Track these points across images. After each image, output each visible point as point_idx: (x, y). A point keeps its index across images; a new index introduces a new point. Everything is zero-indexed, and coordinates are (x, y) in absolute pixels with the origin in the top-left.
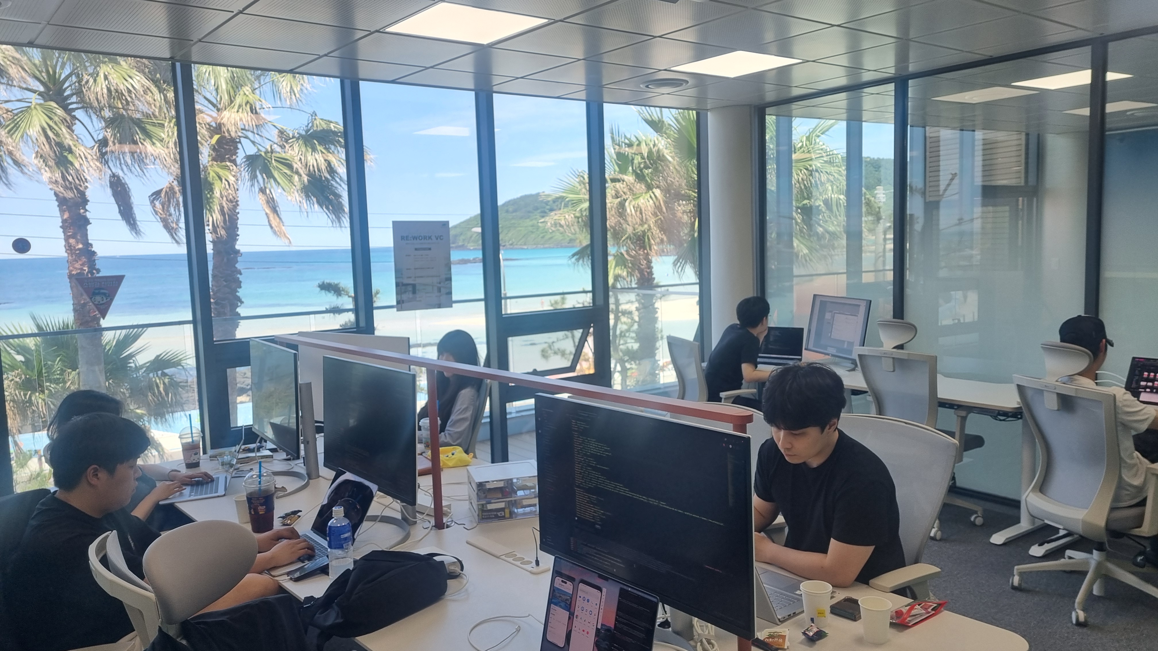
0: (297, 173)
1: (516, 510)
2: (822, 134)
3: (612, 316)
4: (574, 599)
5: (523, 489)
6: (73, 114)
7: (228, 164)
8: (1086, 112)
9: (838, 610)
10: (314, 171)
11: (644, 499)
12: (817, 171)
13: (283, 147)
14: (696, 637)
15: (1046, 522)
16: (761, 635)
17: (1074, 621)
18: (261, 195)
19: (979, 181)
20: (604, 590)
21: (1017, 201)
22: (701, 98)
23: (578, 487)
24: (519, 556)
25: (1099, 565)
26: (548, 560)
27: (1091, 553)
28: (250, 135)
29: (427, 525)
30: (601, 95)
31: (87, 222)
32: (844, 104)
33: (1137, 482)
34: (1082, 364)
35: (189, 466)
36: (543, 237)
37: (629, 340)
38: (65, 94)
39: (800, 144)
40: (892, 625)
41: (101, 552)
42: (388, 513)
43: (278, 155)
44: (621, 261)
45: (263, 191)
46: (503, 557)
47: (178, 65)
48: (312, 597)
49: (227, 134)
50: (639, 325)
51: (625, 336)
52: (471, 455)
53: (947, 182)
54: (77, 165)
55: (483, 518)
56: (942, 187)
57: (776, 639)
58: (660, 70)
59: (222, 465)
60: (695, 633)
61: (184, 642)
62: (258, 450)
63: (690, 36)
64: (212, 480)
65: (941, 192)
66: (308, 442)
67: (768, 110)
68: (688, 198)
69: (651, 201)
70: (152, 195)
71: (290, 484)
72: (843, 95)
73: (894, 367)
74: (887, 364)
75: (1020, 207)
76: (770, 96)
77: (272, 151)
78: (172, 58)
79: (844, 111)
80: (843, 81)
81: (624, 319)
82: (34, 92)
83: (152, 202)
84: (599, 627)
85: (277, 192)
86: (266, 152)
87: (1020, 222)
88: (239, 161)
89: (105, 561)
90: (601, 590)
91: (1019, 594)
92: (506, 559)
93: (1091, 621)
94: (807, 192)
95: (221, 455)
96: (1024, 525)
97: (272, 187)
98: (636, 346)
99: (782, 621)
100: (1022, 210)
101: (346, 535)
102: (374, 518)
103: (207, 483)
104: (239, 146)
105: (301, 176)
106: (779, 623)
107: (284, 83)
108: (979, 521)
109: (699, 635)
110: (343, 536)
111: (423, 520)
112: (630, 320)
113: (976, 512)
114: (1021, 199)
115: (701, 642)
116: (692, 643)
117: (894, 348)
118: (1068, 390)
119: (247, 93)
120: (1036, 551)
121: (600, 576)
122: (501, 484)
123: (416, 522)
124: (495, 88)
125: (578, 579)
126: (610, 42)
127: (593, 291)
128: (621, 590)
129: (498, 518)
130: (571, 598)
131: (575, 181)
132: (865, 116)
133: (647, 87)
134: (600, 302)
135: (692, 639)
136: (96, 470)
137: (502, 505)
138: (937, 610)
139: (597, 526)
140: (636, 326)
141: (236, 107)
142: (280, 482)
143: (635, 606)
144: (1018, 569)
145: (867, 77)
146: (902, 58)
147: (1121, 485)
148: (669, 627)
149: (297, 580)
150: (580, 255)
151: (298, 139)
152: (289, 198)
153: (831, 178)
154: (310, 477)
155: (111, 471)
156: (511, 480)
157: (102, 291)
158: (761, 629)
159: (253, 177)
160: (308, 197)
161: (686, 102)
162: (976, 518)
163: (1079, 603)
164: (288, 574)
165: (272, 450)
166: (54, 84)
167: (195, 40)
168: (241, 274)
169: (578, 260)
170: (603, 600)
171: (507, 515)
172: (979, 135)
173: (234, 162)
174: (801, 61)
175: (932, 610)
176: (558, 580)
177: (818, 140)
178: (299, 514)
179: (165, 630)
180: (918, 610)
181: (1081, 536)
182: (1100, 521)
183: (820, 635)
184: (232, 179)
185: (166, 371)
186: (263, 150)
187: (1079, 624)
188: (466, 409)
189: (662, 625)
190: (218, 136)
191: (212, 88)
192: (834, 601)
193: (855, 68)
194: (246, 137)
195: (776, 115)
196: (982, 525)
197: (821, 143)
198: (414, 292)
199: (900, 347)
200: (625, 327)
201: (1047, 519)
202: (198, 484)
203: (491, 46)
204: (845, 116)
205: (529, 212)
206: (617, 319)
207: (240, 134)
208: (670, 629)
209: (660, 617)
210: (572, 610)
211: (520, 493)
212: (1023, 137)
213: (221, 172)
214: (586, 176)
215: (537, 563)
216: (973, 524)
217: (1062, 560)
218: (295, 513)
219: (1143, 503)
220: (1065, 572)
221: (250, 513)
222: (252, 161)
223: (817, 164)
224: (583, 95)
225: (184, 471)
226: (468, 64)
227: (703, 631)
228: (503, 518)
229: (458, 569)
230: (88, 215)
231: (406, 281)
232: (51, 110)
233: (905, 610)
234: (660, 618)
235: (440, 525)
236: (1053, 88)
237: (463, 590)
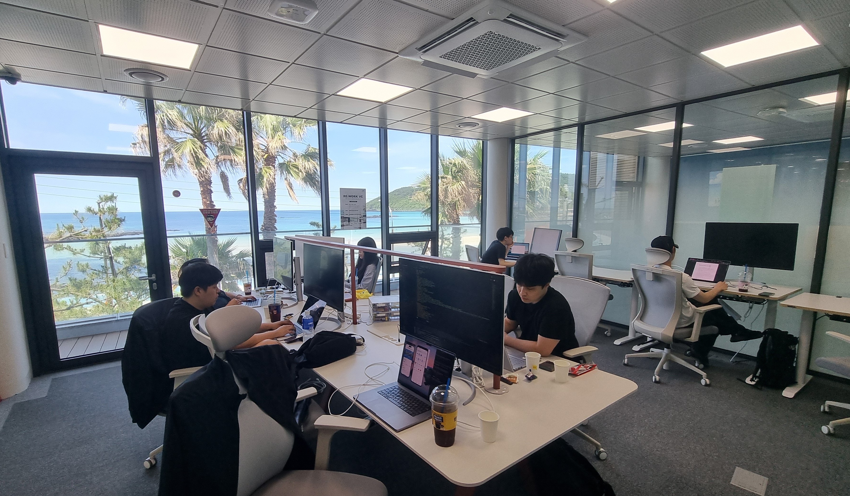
0: (301, 171)
1: (390, 318)
2: (541, 157)
3: (440, 241)
4: (414, 354)
5: (394, 308)
6: (206, 144)
7: (271, 166)
8: (671, 145)
9: (542, 367)
10: (308, 171)
11: (450, 307)
12: (537, 175)
13: (295, 160)
14: (473, 375)
15: (643, 334)
16: (504, 376)
17: (654, 381)
18: (286, 182)
19: (614, 179)
20: (429, 350)
21: (633, 188)
22: (485, 134)
23: (418, 302)
24: (391, 337)
25: (667, 355)
26: (403, 337)
27: (664, 350)
28: (280, 154)
29: (349, 322)
30: (437, 131)
31: (211, 192)
32: (552, 138)
33: (689, 315)
34: (665, 259)
35: (247, 294)
36: (410, 207)
37: (448, 252)
38: (202, 135)
39: (530, 162)
40: (570, 374)
41: (196, 323)
42: (331, 316)
43: (293, 163)
44: (444, 215)
45: (286, 179)
46: (384, 338)
47: (245, 112)
48: (294, 350)
49: (271, 154)
50: (452, 245)
51: (446, 250)
52: (372, 294)
53: (599, 180)
54: (206, 167)
55: (375, 321)
56: (597, 183)
57: (512, 379)
58: (466, 118)
59: (261, 294)
60: (473, 374)
61: (227, 362)
62: (277, 288)
63: (480, 98)
64: (256, 300)
65: (597, 184)
66: (298, 285)
67: (517, 141)
68: (477, 187)
69: (460, 187)
70: (239, 181)
71: (289, 303)
72: (552, 133)
73: (572, 261)
74: (569, 259)
75: (634, 192)
76: (517, 133)
77: (290, 162)
78: (242, 109)
79: (552, 142)
80: (552, 126)
81: (446, 242)
82: (189, 134)
83: (239, 184)
84: (426, 368)
85: (292, 180)
86: (288, 162)
87: (633, 199)
88: (276, 166)
89: (198, 327)
90: (427, 351)
91: (628, 367)
92: (385, 338)
93: (662, 381)
94: (532, 184)
95: (261, 290)
96: (630, 337)
97: (290, 177)
98: (451, 255)
99: (515, 371)
100: (635, 193)
101: (311, 323)
102: (325, 319)
103: (254, 301)
104: (276, 159)
105: (302, 172)
106: (513, 371)
107: (296, 131)
108: (609, 334)
109: (475, 375)
110: (309, 324)
111: (348, 320)
112: (448, 243)
113: (607, 330)
114: (634, 188)
115: (476, 378)
116: (471, 378)
117: (572, 251)
118: (659, 271)
119: (280, 135)
120: (636, 348)
121: (428, 344)
122: (384, 305)
123: (344, 321)
124: (388, 127)
125: (416, 345)
126: (443, 102)
127: (431, 226)
128: (438, 351)
129: (382, 320)
130: (413, 354)
131: (424, 179)
132: (562, 145)
133: (459, 126)
134: (434, 229)
135: (471, 377)
136: (198, 289)
137: (384, 315)
138: (592, 368)
139: (428, 321)
140: (451, 245)
141: (275, 141)
142: (285, 302)
143: (443, 358)
144: (627, 356)
145: (564, 123)
146: (582, 112)
147: (682, 317)
148: (460, 371)
149: (288, 343)
150: (426, 212)
151: (302, 156)
152: (297, 182)
153: (544, 178)
154: (298, 301)
155: (205, 289)
156: (389, 303)
157: (211, 215)
158: (505, 374)
159: (282, 173)
160: (306, 182)
161: (477, 135)
162: (607, 333)
163: (657, 372)
164: (285, 340)
165: (283, 289)
166: (198, 131)
167: (251, 100)
168: (276, 216)
169: (425, 214)
170: (428, 355)
171: (387, 320)
172: (616, 157)
173: (274, 166)
174: (533, 114)
175: (589, 368)
176: (408, 345)
177: (538, 160)
178: (292, 315)
179: (217, 355)
180: (582, 368)
181: (659, 341)
182: (670, 334)
183: (534, 377)
184: (272, 174)
185: (244, 258)
186: (287, 161)
187: (656, 382)
188: (371, 273)
189: (457, 370)
190: (267, 155)
191: (265, 133)
192: (541, 363)
193: (558, 118)
194: (280, 156)
195: (520, 144)
196: (610, 336)
197: (540, 162)
198: (349, 222)
199: (575, 251)
200: (446, 246)
201: (644, 333)
202: (249, 301)
203: (386, 103)
204: (552, 145)
205: (405, 195)
206: (443, 242)
207: (276, 154)
208: (461, 372)
209: (456, 365)
210: (413, 360)
211: (393, 310)
212: (637, 157)
213: (267, 170)
214: (430, 176)
215: (399, 341)
216: (606, 335)
217: (649, 353)
218: (290, 315)
219: (691, 326)
220: (649, 358)
221: (270, 313)
222: (281, 165)
223: (538, 171)
224: (429, 131)
225: (244, 295)
226: (376, 113)
227: (476, 373)
228: (385, 321)
229: (362, 342)
230: (212, 189)
231: (345, 216)
232: (194, 142)
233: (576, 368)
234: (455, 367)
235: (355, 323)
236: (654, 131)
237: (364, 351)
